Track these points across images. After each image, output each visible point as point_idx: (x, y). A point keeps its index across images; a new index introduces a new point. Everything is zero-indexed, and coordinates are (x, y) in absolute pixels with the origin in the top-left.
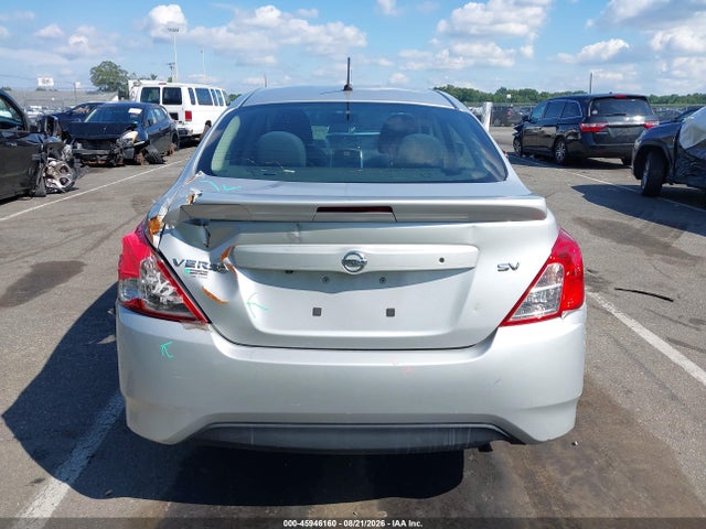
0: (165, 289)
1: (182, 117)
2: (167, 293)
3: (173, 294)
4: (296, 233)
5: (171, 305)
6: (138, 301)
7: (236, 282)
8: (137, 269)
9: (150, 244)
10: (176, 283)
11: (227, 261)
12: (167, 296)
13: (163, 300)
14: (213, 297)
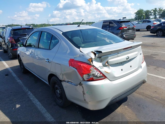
0: (98, 73)
2: (99, 74)
4: (118, 55)
5: (100, 77)
6: (92, 78)
7: (109, 68)
8: (89, 71)
9: (90, 65)
10: (100, 71)
11: (107, 64)
12: (99, 75)
13: (98, 76)
14: (107, 72)
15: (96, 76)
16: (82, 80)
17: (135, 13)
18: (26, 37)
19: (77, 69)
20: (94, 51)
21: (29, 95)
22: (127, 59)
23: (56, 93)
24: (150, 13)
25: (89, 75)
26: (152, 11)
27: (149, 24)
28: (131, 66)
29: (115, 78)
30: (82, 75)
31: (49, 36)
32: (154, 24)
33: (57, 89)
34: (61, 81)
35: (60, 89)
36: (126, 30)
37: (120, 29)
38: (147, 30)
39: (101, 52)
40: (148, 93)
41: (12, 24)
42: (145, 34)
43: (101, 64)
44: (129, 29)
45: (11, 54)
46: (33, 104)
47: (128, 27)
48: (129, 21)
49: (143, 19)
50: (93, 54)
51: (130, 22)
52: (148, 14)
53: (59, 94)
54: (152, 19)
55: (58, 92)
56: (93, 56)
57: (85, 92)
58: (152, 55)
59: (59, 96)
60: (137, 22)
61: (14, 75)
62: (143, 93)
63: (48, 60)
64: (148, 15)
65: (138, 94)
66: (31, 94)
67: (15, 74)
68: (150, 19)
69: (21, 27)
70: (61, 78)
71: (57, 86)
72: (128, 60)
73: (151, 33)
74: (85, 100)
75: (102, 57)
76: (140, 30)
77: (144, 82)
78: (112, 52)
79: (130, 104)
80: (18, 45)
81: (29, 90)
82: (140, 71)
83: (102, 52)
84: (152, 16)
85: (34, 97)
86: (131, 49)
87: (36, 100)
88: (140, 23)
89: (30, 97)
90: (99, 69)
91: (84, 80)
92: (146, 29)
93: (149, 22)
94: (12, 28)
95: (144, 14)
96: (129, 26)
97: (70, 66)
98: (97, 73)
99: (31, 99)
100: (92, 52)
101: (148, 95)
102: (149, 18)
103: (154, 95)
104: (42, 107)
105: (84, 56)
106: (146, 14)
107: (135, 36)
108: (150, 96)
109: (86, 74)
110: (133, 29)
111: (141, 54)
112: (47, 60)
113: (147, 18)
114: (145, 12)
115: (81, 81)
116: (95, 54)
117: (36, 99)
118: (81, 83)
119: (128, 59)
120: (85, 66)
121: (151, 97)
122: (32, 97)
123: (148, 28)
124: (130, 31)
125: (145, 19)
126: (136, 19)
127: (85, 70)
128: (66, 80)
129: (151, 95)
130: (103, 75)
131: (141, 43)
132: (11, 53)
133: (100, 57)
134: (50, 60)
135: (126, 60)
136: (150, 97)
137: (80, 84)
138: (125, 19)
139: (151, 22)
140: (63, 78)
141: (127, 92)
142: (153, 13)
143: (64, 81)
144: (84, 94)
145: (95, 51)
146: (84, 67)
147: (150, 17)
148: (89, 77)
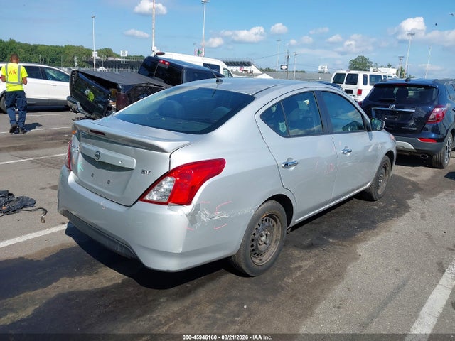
1: (355, 92)
72: (98, 162)
119: (97, 158)
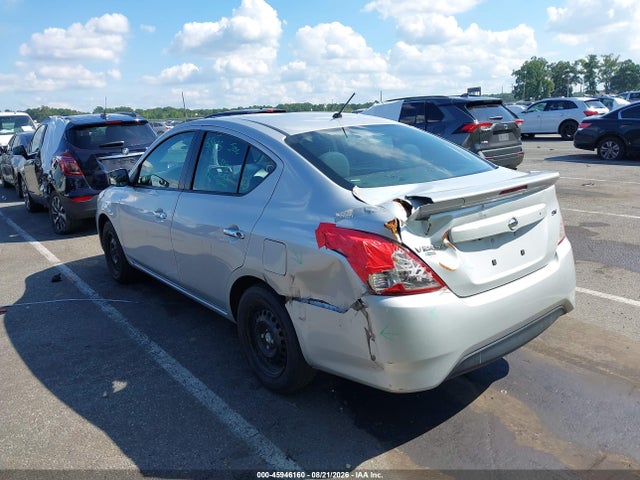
0: (419, 271)
2: (421, 273)
3: (425, 273)
4: (483, 212)
5: (425, 281)
6: (399, 286)
7: (455, 254)
8: (390, 262)
9: (393, 241)
10: (424, 264)
11: (446, 241)
12: (421, 275)
13: (419, 279)
14: (447, 268)
15: (413, 280)
16: (364, 290)
17: (516, 73)
18: (122, 153)
19: (346, 256)
20: (403, 198)
21: (156, 353)
22: (511, 226)
23: (261, 345)
24: (572, 75)
25: (387, 276)
26: (579, 67)
27: (568, 114)
28: (522, 253)
29: (474, 290)
30: (364, 274)
31: (236, 150)
32: (588, 114)
33: (263, 328)
34: (283, 300)
35: (276, 331)
36: (488, 136)
37: (466, 132)
38: (559, 136)
39: (426, 200)
40: (576, 348)
41: (43, 107)
42: (557, 152)
43: (426, 242)
44: (498, 131)
45: (63, 216)
46: (175, 383)
47: (494, 125)
48: (499, 103)
49: (545, 95)
50: (402, 208)
51: (501, 107)
52: (562, 74)
53: (271, 348)
54: (580, 94)
55: (268, 338)
56: (400, 213)
57: (375, 331)
58: (584, 224)
59: (271, 354)
60: (523, 108)
61: (87, 289)
62: (559, 349)
63: (234, 228)
64: (565, 81)
65: (541, 351)
66: (163, 353)
67: (87, 286)
68: (571, 95)
69: (104, 117)
70: (283, 287)
71: (262, 318)
72: (515, 232)
73: (578, 146)
74: (373, 358)
75: (432, 217)
76: (536, 136)
77: (564, 308)
78: (464, 200)
79: (515, 383)
80: (112, 179)
81: (151, 339)
82: (553, 268)
83: (434, 200)
84: (579, 85)
85: (174, 361)
86: (525, 195)
87: (186, 372)
88: (536, 108)
89: (159, 361)
90: (422, 255)
91: (371, 291)
92: (559, 133)
93: (570, 105)
94: (68, 121)
95: (548, 79)
96: (500, 119)
97: (320, 246)
98: (416, 269)
99: (165, 367)
100: (398, 200)
101: (577, 357)
102: (566, 91)
103: (598, 357)
104: (210, 392)
105: (369, 212)
106: (556, 78)
107: (522, 157)
108: (585, 359)
109: (378, 271)
110: (512, 130)
111: (555, 212)
112: (230, 229)
113: (559, 91)
114: (553, 69)
115: (363, 295)
116: (408, 208)
117: (185, 370)
118: (360, 300)
119: (515, 228)
120: (375, 244)
121: (590, 361)
122: (167, 362)
123: (567, 130)
124: (504, 137)
125: (553, 96)
126: (518, 94)
127: (376, 259)
128: (304, 294)
129: (587, 356)
130: (435, 276)
131: (556, 174)
132: (63, 211)
133: (423, 218)
134: (244, 228)
135: (509, 230)
136: (584, 363)
137: (359, 305)
138: (477, 93)
139: (576, 107)
140: (291, 288)
141: (508, 339)
142: (581, 73)
143: (293, 299)
144: (370, 336)
145: (407, 198)
146: (372, 248)
147: (571, 90)
148: (389, 283)
